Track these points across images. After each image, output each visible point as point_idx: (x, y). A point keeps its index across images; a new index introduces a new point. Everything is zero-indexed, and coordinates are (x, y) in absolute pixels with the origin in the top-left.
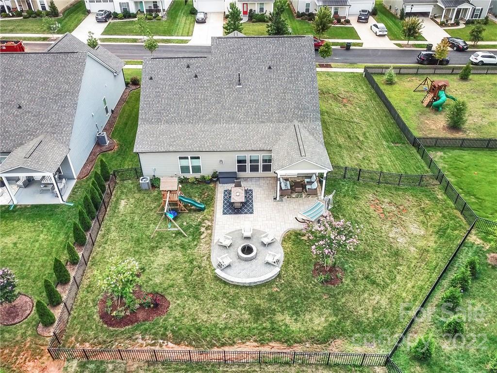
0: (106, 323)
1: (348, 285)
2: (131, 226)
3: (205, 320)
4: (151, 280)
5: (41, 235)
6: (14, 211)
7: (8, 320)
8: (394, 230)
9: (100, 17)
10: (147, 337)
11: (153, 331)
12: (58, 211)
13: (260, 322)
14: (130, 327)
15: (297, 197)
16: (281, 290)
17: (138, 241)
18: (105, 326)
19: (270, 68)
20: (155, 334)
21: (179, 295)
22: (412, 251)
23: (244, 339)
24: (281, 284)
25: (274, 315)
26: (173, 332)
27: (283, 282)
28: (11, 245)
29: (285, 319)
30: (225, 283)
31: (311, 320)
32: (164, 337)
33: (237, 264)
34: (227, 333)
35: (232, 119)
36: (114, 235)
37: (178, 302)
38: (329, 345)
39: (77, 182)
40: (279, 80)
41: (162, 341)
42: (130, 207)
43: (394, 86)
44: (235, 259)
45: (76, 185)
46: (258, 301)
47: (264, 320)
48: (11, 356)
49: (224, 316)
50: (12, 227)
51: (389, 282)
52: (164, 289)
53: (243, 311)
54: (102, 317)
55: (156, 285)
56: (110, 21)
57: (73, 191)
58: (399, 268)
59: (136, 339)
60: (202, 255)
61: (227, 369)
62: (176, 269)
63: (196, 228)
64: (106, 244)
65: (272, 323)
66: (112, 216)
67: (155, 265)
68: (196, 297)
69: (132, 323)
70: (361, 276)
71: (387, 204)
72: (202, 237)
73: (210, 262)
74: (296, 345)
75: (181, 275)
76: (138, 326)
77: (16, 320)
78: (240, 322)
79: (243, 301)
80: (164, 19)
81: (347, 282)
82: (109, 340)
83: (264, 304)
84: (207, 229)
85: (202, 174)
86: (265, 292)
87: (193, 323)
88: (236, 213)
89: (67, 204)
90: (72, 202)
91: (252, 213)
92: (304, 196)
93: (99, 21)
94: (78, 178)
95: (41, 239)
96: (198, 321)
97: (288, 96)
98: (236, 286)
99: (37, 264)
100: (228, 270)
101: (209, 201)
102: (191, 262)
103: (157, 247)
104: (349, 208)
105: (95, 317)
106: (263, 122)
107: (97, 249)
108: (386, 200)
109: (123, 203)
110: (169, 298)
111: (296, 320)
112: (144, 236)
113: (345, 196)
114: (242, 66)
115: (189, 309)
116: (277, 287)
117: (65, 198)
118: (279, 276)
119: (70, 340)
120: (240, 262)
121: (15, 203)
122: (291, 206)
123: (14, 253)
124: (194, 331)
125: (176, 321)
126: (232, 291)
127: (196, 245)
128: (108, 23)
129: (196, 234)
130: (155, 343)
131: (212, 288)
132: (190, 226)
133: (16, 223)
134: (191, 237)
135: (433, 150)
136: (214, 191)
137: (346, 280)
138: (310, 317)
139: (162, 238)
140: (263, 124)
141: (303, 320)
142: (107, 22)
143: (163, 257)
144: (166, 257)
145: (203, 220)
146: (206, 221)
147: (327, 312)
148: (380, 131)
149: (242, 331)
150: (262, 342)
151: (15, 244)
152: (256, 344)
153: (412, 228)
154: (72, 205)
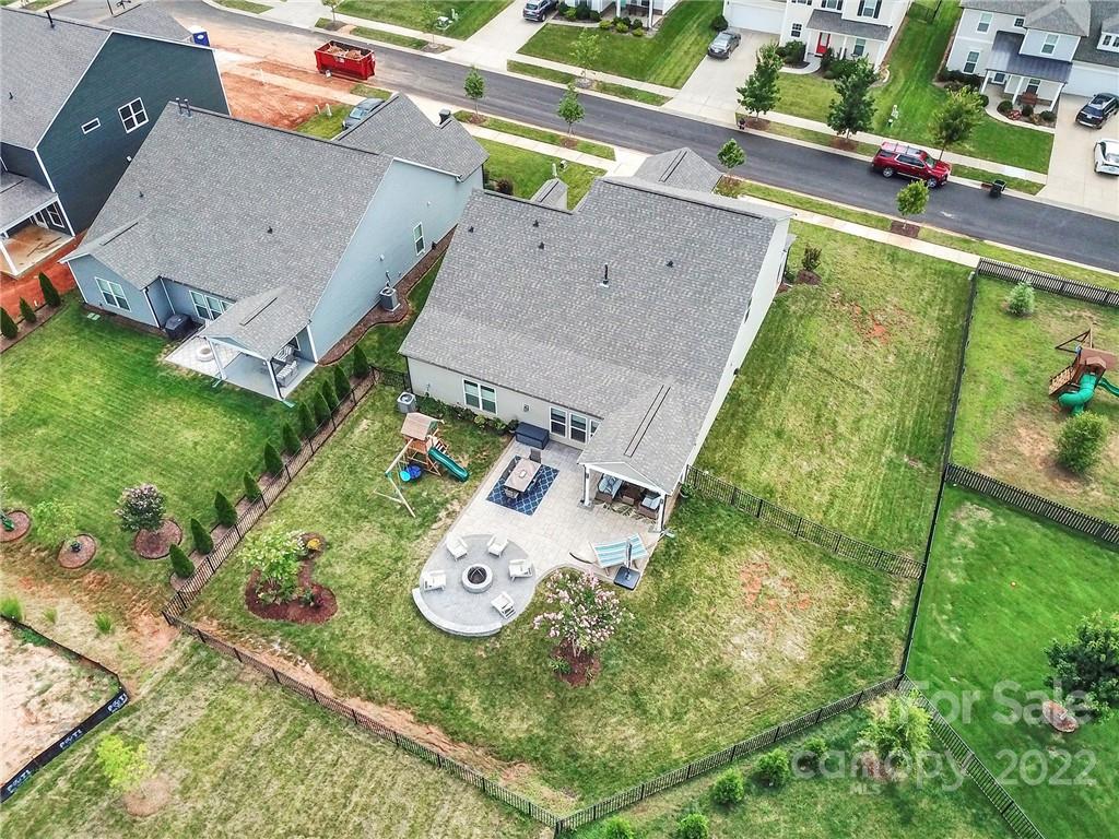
0: (248, 604)
1: (595, 692)
2: (352, 471)
3: (367, 654)
4: (331, 565)
5: (231, 443)
6: (216, 391)
7: (146, 550)
8: (751, 632)
9: (530, 12)
10: (287, 645)
11: (297, 640)
12: (270, 410)
13: (434, 690)
14: (274, 621)
15: (620, 512)
16: (487, 658)
17: (347, 499)
18: (246, 607)
19: (670, 264)
20: (297, 645)
21: (354, 604)
22: (754, 682)
23: (401, 705)
24: (493, 649)
25: (460, 689)
26: (321, 652)
27: (498, 646)
28: (190, 444)
29: (472, 700)
30: (419, 614)
31: (508, 719)
32: (306, 654)
33: (453, 591)
34: (387, 686)
35: (569, 340)
36: (323, 475)
37: (348, 613)
38: (509, 766)
39: (317, 368)
40: (677, 293)
41: (300, 658)
42: (369, 436)
43: (1021, 322)
44: (455, 582)
45: (312, 374)
46: (446, 659)
47: (442, 689)
48: (130, 598)
49: (393, 660)
50: (203, 415)
51: (669, 715)
52: (340, 587)
53: (420, 665)
54: (247, 593)
55: (333, 575)
56: (550, 20)
57: (303, 382)
58: (704, 700)
59: (273, 641)
60: (416, 557)
61: (354, 734)
62: (370, 563)
63: (435, 508)
64: (306, 484)
65: (451, 698)
66: (338, 443)
67: (347, 547)
68: (372, 616)
69: (277, 616)
70: (626, 688)
71: (780, 582)
72: (434, 526)
73: (419, 571)
74: (464, 744)
75: (372, 574)
76: (282, 625)
77: (155, 555)
78: (411, 677)
79: (428, 650)
80: (649, 35)
81: (595, 687)
82: (241, 628)
83: (453, 667)
84: (448, 515)
85: (496, 415)
86: (464, 651)
87: (350, 651)
88: (506, 505)
89: (286, 402)
90: (293, 402)
91: (530, 513)
92: (633, 513)
93: (529, 19)
94: (321, 362)
95: (229, 448)
96: (359, 652)
97: (679, 328)
98: (429, 624)
99: (207, 484)
100: (435, 597)
101: (479, 469)
102: (397, 560)
103: (366, 517)
104: (693, 564)
105: (241, 589)
106: (616, 362)
107: (293, 490)
108: (783, 573)
109: (364, 423)
110: (339, 602)
111: (485, 709)
112: (359, 493)
113: (705, 539)
114: (623, 248)
115: (356, 630)
116: (485, 651)
117: (286, 392)
118: (497, 635)
119: (199, 608)
120: (458, 590)
121: (223, 378)
122: (600, 524)
123: (189, 458)
124: (345, 663)
125: (332, 639)
126: (421, 629)
127: (418, 537)
128: (543, 24)
129: (429, 519)
130: (291, 657)
131: (398, 613)
132: (428, 501)
133: (210, 411)
134: (420, 519)
135: (976, 501)
136: (500, 451)
137: (596, 684)
138: (508, 714)
139: (380, 506)
140: (614, 366)
141: (495, 715)
142: (541, 21)
143: (365, 537)
144: (368, 539)
145: (453, 497)
146: (455, 502)
147: (537, 718)
148: (901, 422)
149: (404, 691)
150: (421, 719)
151: (196, 444)
152: (411, 718)
153: (790, 642)
154: (292, 406)
